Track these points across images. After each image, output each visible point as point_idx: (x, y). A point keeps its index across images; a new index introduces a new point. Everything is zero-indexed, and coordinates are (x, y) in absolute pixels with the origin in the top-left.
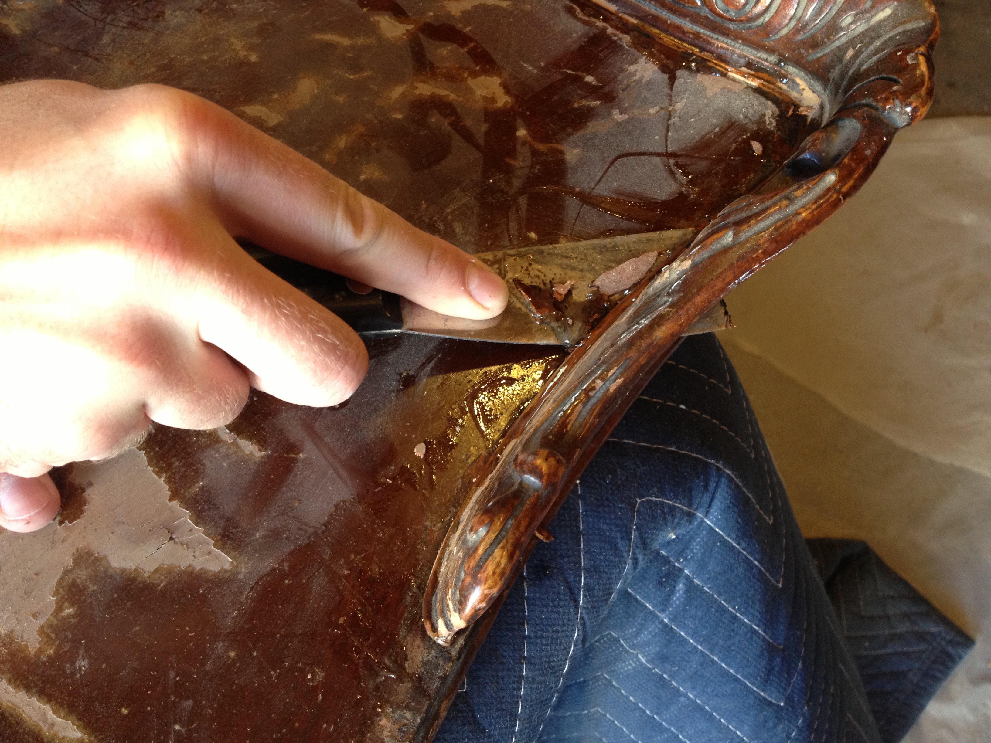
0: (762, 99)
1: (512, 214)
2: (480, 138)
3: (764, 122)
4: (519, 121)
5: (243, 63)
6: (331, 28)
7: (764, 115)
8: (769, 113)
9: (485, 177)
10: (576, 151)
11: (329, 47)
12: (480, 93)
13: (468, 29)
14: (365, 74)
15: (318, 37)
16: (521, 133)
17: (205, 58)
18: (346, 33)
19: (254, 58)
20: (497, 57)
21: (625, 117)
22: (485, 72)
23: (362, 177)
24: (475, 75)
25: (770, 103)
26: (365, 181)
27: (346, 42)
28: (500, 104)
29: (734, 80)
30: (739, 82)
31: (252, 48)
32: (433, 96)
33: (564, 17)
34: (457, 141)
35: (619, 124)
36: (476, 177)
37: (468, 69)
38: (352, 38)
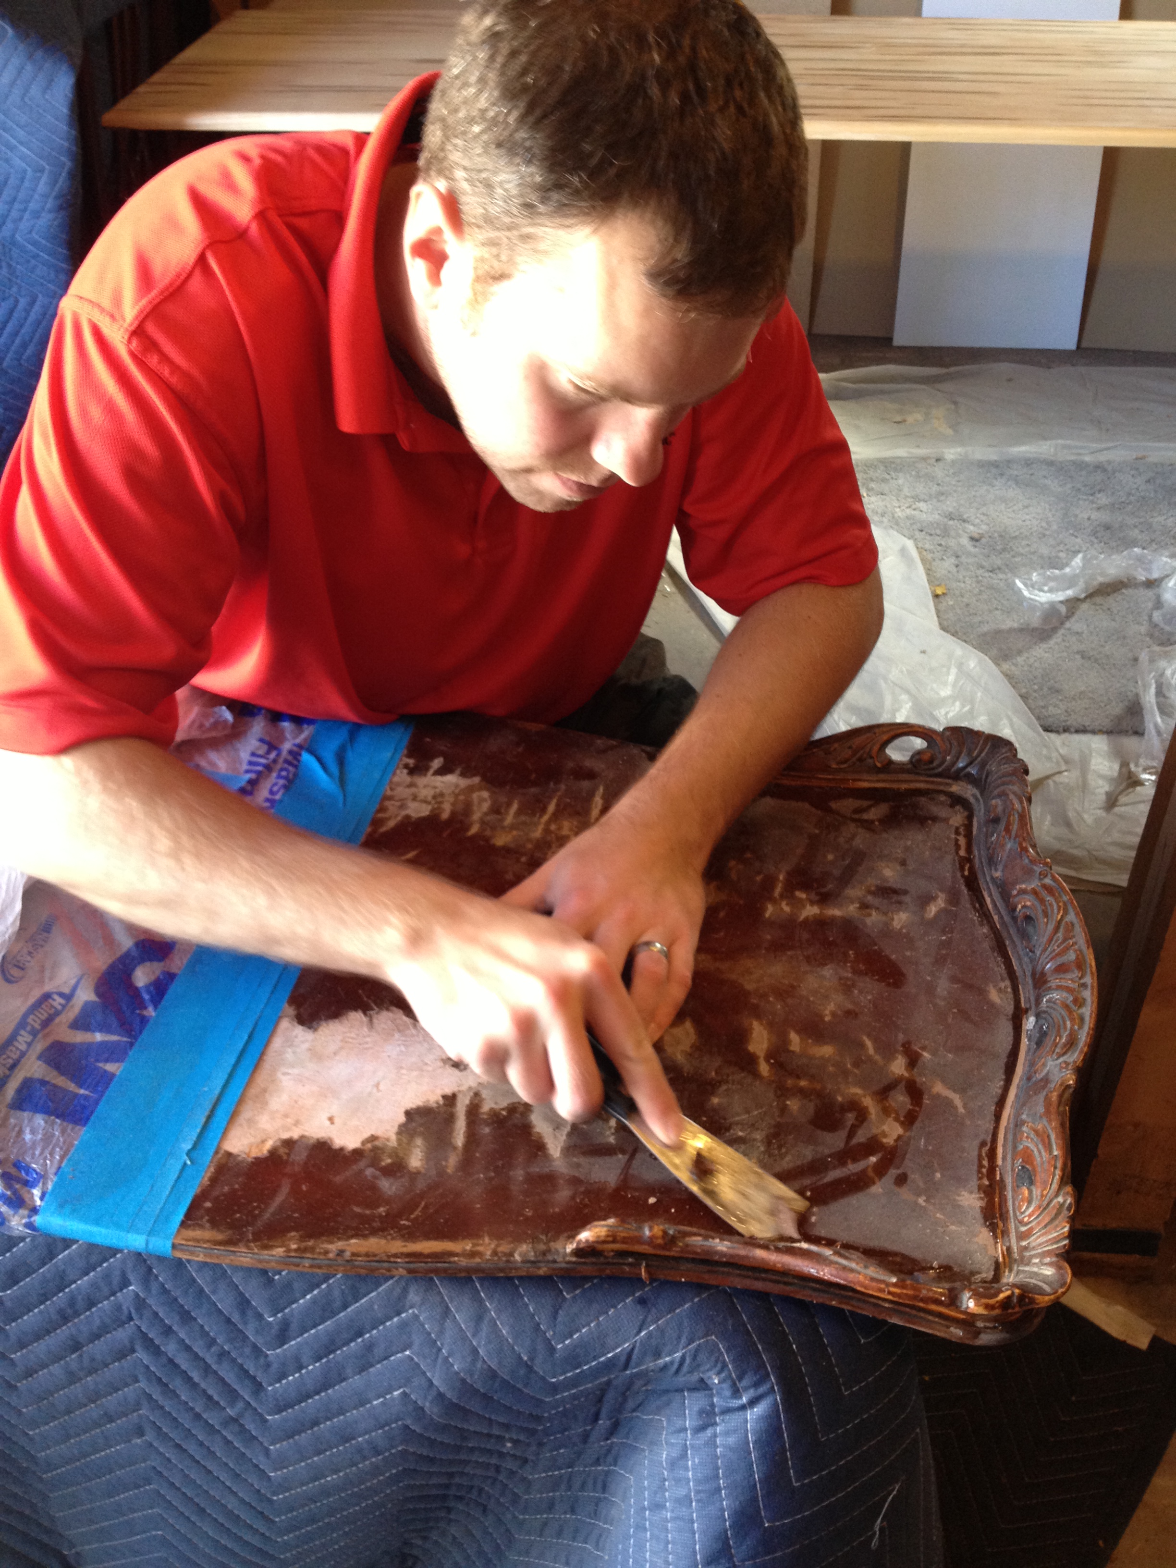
0: (993, 1268)
1: (814, 1179)
2: (854, 1141)
3: (974, 1275)
4: (880, 1155)
5: (821, 1017)
6: (875, 1041)
7: (979, 1273)
8: (984, 1275)
9: (830, 1156)
10: (880, 1190)
11: (862, 1045)
12: (885, 1128)
13: (928, 1102)
14: (856, 1071)
15: (865, 1038)
16: (873, 1159)
17: (811, 999)
18: (877, 1049)
19: (827, 1019)
20: (918, 1124)
21: (924, 1204)
22: (902, 1124)
23: (788, 1102)
24: (897, 1119)
25: (993, 1273)
26: (787, 1105)
27: (871, 1051)
28: (885, 1140)
29: (996, 1248)
30: (997, 1252)
31: (833, 1014)
32: (866, 1108)
33: (976, 1143)
34: (843, 1134)
35: (916, 1203)
36: (827, 1151)
37: (897, 1114)
38: (876, 1052)
